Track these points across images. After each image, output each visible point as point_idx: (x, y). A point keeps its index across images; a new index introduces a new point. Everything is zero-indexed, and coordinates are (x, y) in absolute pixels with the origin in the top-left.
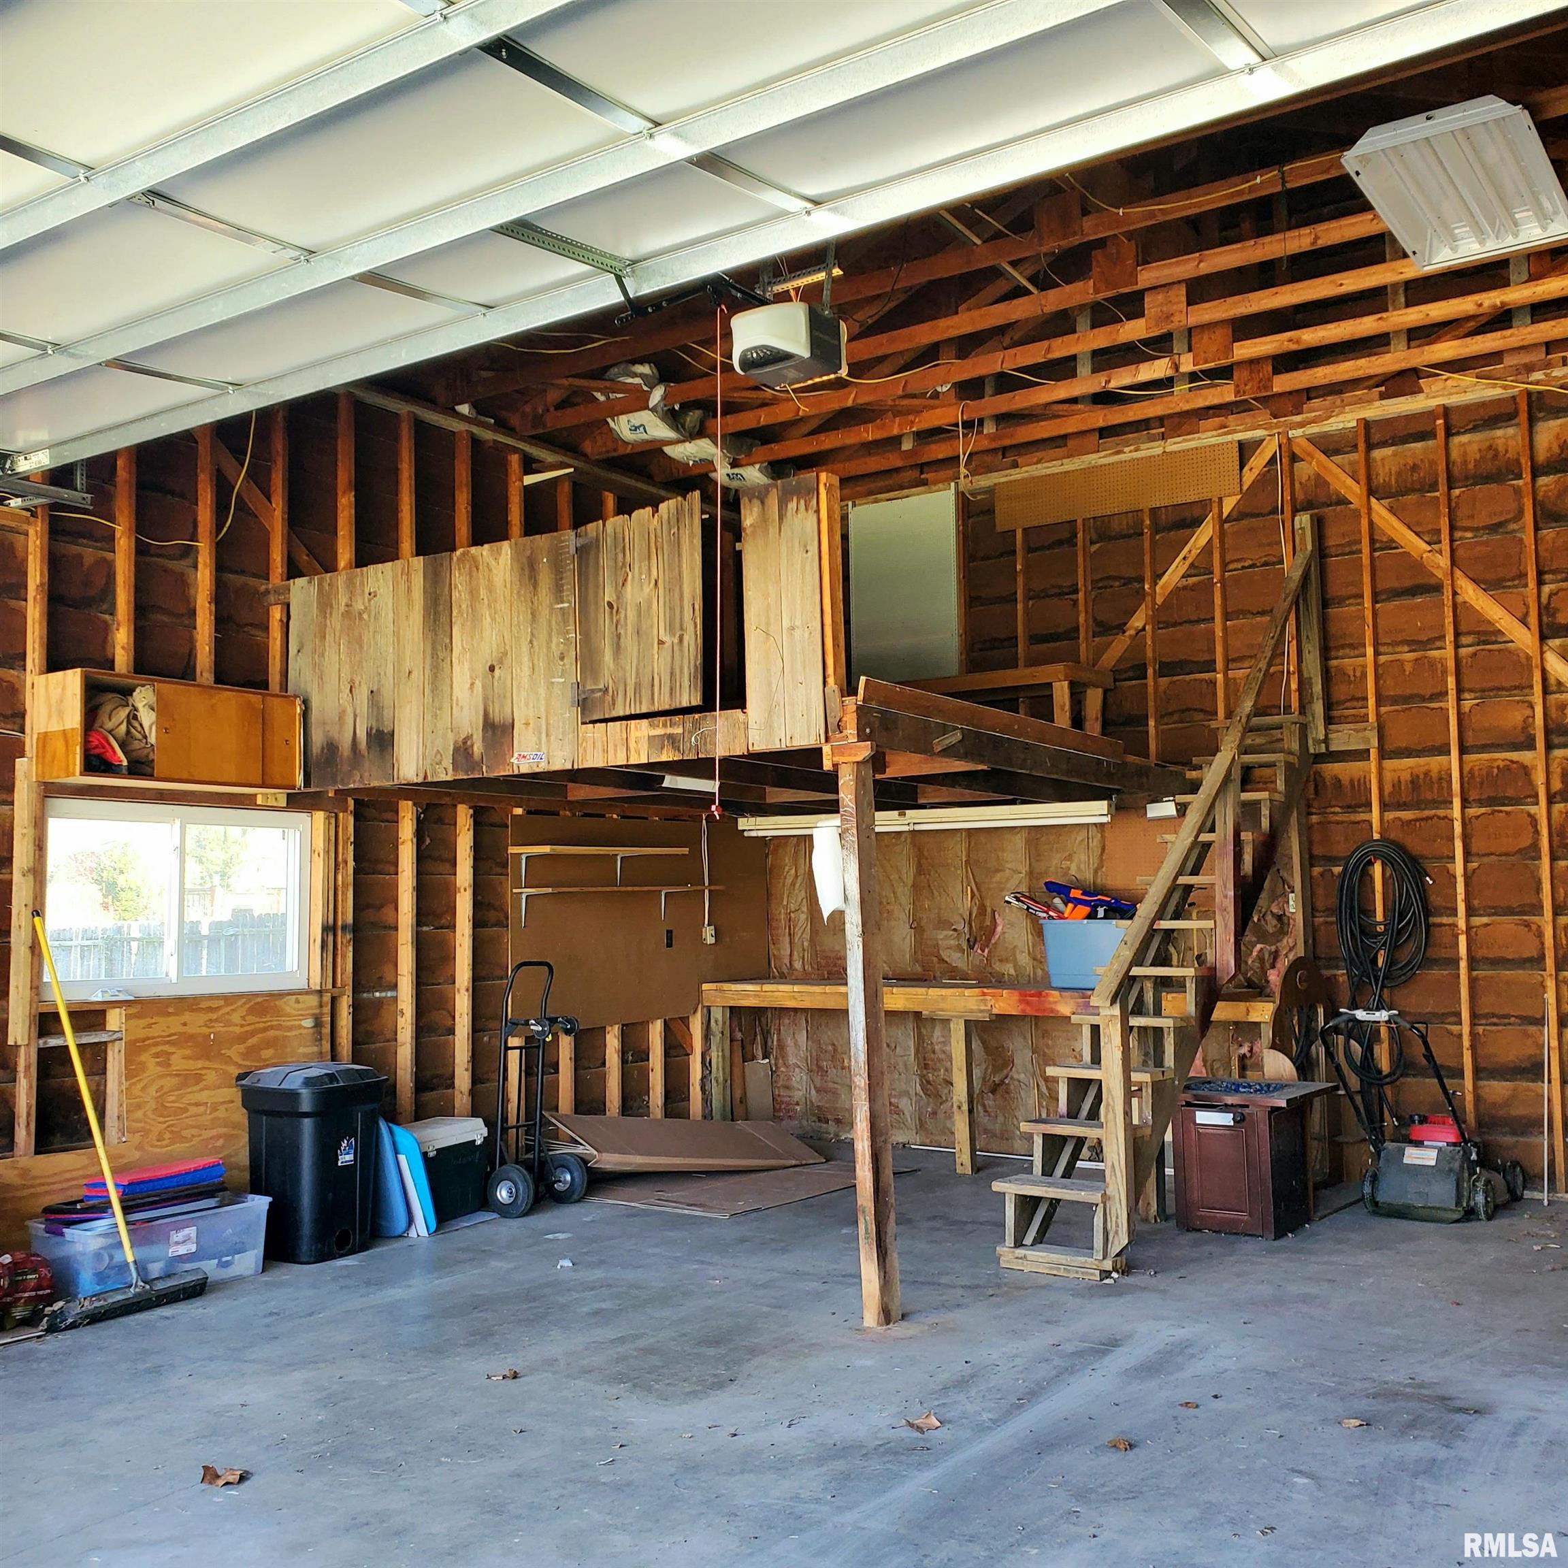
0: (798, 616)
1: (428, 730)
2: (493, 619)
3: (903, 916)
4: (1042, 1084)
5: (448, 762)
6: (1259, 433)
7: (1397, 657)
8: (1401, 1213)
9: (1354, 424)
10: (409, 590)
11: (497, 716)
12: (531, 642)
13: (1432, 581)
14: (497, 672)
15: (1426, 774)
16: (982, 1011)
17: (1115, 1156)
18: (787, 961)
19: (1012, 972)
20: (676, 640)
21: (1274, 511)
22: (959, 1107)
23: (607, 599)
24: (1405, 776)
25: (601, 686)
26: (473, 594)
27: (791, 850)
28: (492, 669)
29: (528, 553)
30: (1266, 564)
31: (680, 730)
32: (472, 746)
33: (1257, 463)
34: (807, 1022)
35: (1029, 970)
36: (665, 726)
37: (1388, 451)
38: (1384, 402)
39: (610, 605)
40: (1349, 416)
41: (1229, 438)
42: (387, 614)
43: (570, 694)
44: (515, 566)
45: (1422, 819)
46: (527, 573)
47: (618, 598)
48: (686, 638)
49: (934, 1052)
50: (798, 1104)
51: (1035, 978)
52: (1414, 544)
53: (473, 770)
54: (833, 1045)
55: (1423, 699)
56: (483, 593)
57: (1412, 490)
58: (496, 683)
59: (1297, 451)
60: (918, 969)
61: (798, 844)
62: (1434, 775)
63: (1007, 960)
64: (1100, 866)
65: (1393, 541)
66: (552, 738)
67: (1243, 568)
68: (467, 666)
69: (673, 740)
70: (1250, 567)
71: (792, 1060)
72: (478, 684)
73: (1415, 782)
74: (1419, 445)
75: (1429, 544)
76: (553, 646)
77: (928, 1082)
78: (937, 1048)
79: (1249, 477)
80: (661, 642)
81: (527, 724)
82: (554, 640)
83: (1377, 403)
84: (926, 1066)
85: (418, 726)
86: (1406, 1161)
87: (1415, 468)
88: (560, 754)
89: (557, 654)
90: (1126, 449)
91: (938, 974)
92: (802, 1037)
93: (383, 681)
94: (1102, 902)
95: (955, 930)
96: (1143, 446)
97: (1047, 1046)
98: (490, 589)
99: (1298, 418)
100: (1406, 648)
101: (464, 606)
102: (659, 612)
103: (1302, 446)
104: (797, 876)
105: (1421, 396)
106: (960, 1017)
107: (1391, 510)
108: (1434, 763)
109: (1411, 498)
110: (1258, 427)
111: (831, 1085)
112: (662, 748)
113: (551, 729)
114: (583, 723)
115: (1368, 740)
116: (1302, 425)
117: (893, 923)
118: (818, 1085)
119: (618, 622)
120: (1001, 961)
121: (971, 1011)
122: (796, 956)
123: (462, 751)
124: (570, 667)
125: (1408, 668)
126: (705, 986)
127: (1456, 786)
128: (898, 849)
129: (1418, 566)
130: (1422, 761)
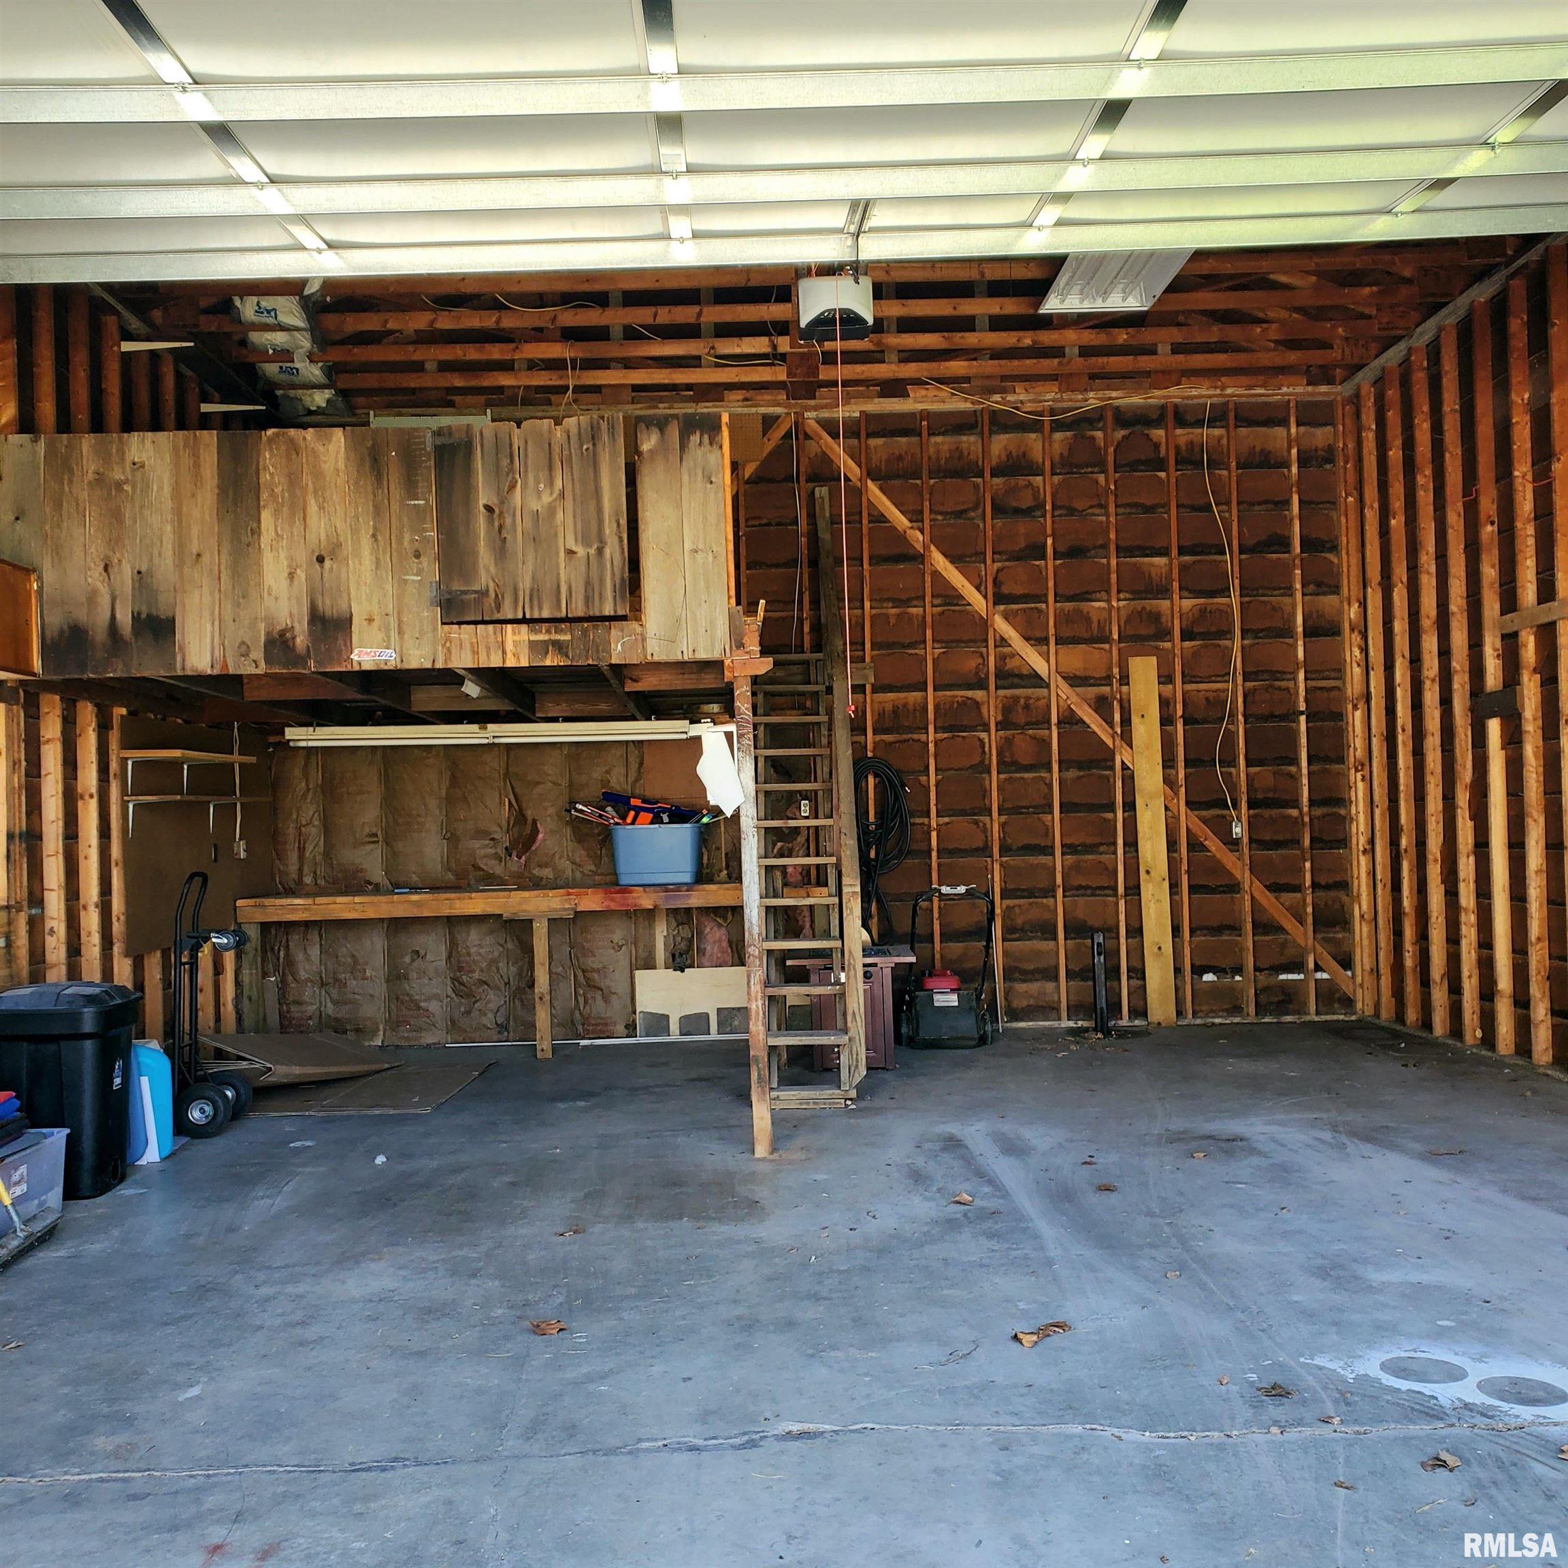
0: (701, 541)
1: (228, 617)
2: (322, 508)
3: (434, 828)
4: (580, 973)
5: (258, 654)
6: (779, 410)
7: (884, 611)
8: (935, 1044)
9: (858, 414)
10: (197, 465)
11: (327, 606)
12: (374, 536)
13: (911, 552)
14: (327, 563)
15: (905, 705)
16: (566, 909)
17: (856, 1005)
18: (295, 876)
19: (551, 876)
20: (592, 551)
21: (789, 478)
22: (541, 999)
23: (482, 501)
24: (889, 707)
25: (477, 588)
26: (293, 480)
27: (300, 761)
28: (321, 560)
29: (369, 444)
30: (779, 524)
31: (568, 637)
32: (294, 638)
33: (777, 434)
34: (321, 936)
35: (569, 873)
36: (548, 632)
37: (879, 441)
38: (882, 400)
39: (489, 509)
40: (854, 407)
41: (754, 410)
42: (161, 488)
43: (429, 593)
44: (352, 455)
45: (901, 741)
46: (367, 465)
47: (502, 503)
48: (607, 551)
49: (469, 954)
50: (310, 1018)
51: (574, 880)
52: (900, 520)
53: (295, 665)
54: (353, 956)
55: (904, 647)
56: (307, 480)
57: (898, 476)
58: (326, 575)
59: (808, 431)
60: (450, 876)
61: (308, 757)
62: (911, 707)
63: (546, 865)
64: (636, 781)
65: (883, 516)
66: (406, 636)
67: (760, 525)
68: (282, 555)
69: (559, 647)
70: (765, 525)
71: (303, 975)
72: (301, 574)
73: (895, 711)
74: (904, 440)
75: (911, 521)
76: (406, 543)
77: (462, 984)
78: (473, 950)
79: (769, 446)
80: (570, 553)
81: (370, 620)
82: (407, 537)
83: (876, 400)
84: (460, 969)
85: (212, 613)
86: (936, 1004)
87: (900, 458)
88: (417, 653)
89: (410, 552)
90: (661, 405)
91: (472, 882)
92: (315, 952)
93: (156, 560)
94: (664, 810)
95: (493, 839)
96: (676, 405)
97: (587, 941)
98: (318, 475)
99: (812, 402)
100: (891, 605)
101: (278, 490)
102: (565, 519)
103: (812, 425)
104: (308, 790)
105: (910, 400)
106: (543, 917)
107: (881, 489)
108: (914, 697)
109: (897, 482)
110: (778, 405)
111: (351, 996)
112: (547, 653)
113: (405, 628)
114: (443, 623)
115: (867, 678)
116: (815, 408)
117: (423, 834)
118: (335, 996)
119: (501, 527)
120: (540, 866)
121: (556, 910)
122: (306, 869)
123: (279, 644)
124: (431, 569)
125: (893, 621)
126: (239, 903)
127: (931, 716)
128: (431, 761)
129: (901, 538)
130: (902, 695)
